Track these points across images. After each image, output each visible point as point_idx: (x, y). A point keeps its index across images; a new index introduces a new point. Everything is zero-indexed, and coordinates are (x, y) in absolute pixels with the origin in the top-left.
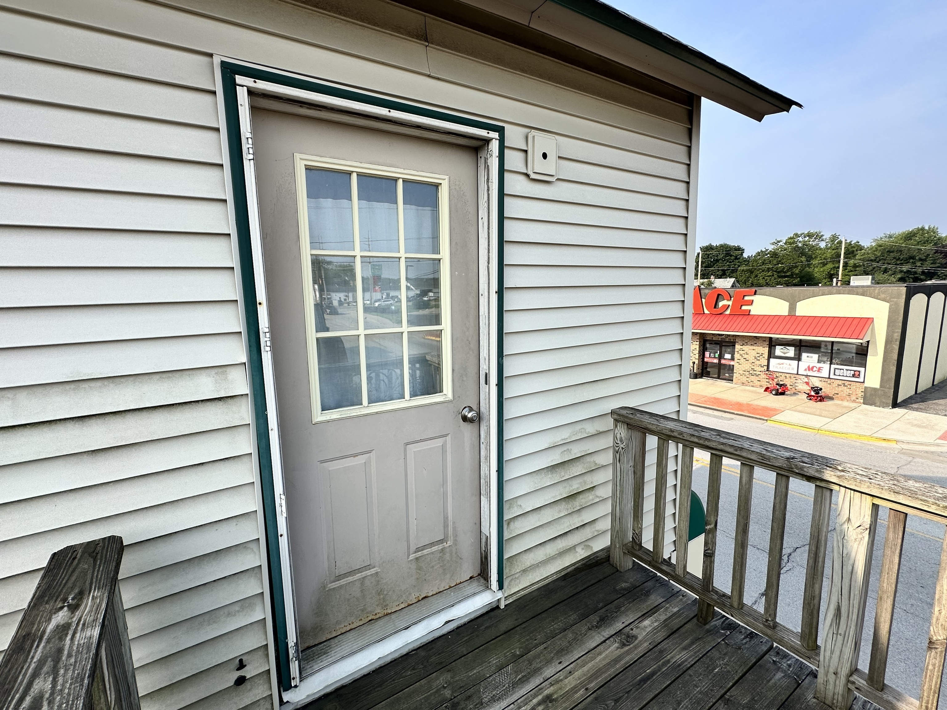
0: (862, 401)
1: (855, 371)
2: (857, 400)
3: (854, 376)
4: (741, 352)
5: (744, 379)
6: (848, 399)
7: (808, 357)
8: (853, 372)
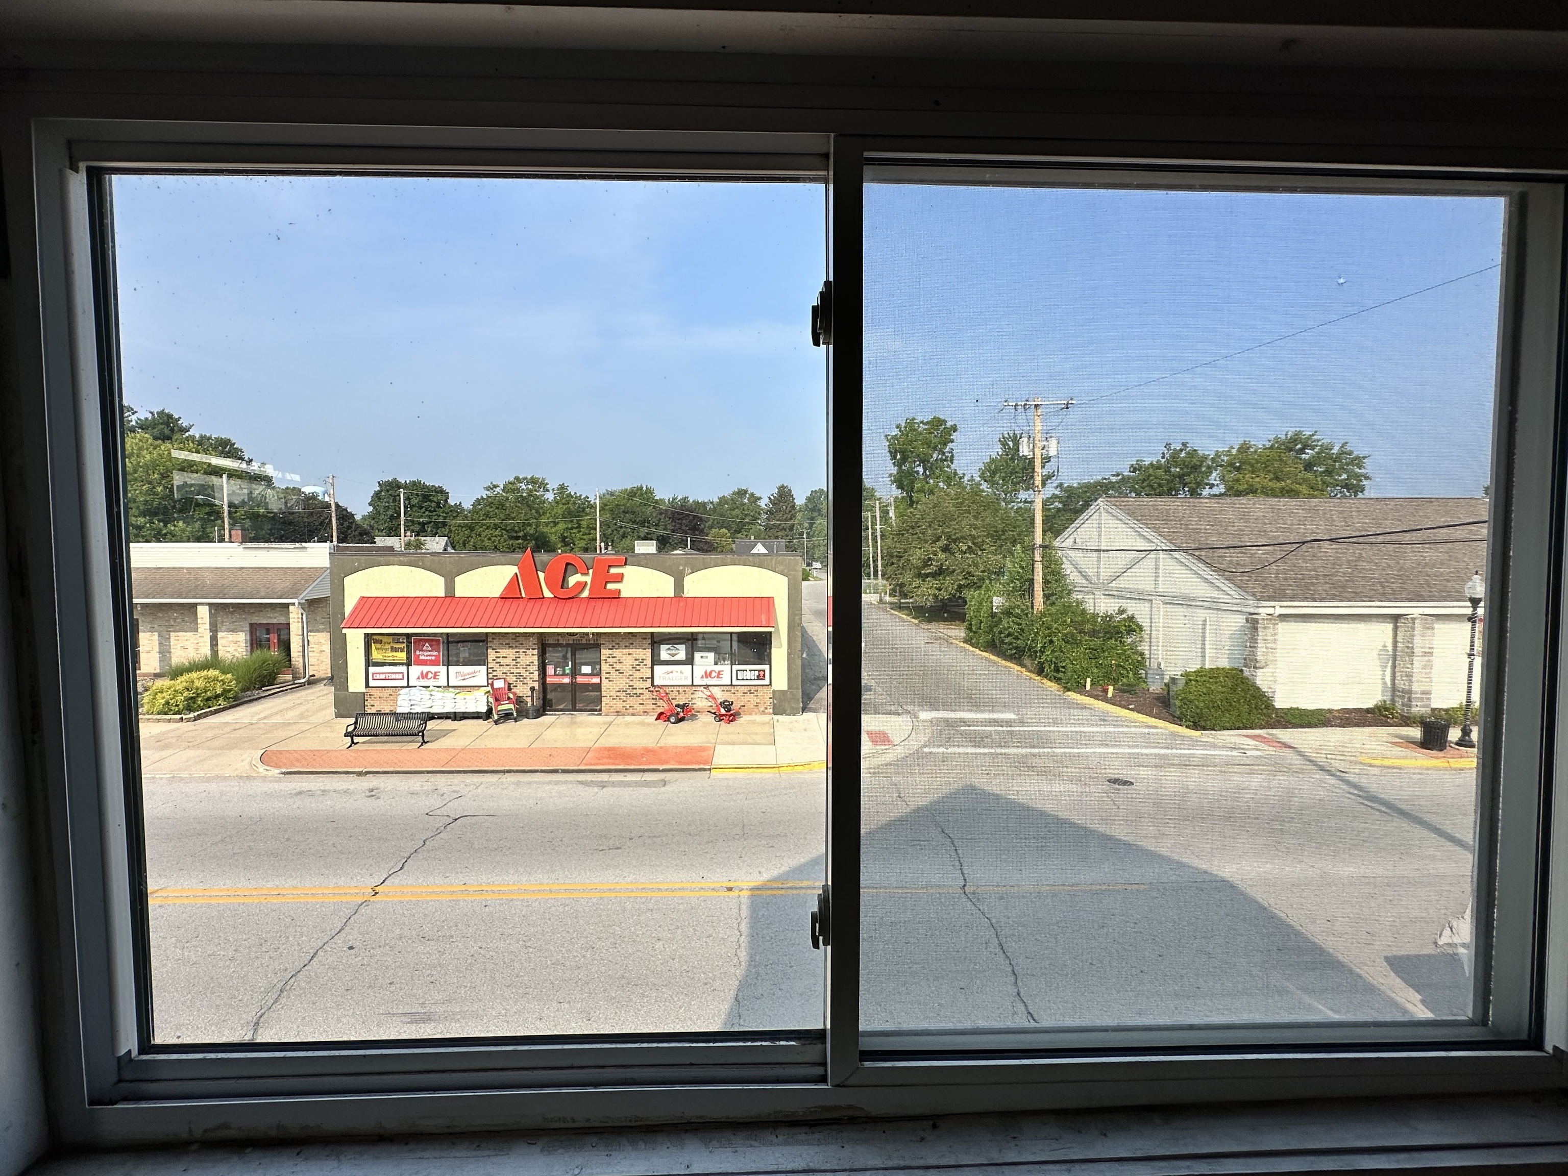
0: (771, 711)
1: (759, 671)
2: (766, 711)
3: (759, 678)
4: (610, 660)
5: (619, 705)
6: (756, 710)
7: (702, 657)
8: (757, 673)
